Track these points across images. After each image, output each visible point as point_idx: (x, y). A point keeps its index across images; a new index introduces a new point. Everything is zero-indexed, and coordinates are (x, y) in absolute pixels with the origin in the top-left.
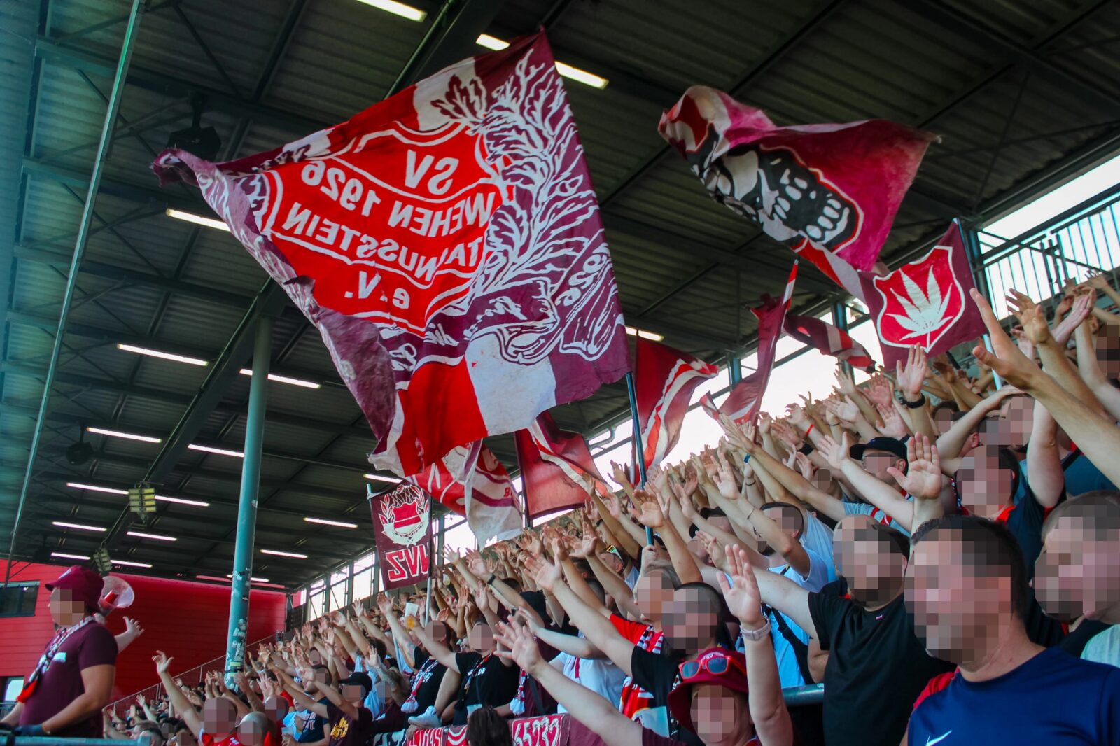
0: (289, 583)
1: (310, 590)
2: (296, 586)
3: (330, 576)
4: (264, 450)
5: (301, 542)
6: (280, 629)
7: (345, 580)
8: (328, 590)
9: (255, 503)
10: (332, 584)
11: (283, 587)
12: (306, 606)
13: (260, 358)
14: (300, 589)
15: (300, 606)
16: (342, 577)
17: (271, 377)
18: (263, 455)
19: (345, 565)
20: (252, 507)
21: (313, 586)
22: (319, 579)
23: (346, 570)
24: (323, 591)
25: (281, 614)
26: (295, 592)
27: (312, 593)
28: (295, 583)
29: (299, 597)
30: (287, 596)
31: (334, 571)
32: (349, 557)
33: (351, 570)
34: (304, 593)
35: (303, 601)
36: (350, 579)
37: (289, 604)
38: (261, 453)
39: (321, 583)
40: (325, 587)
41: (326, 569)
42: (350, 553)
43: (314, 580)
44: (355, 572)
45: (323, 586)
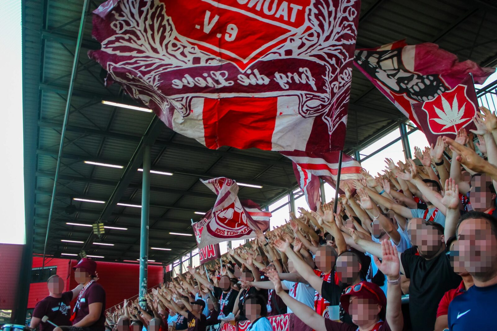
0: (164, 261)
1: (173, 264)
2: (167, 263)
3: (182, 258)
4: (150, 204)
5: (168, 243)
6: (161, 282)
7: (188, 259)
8: (181, 264)
9: (148, 227)
11: (161, 263)
12: (172, 271)
13: (146, 163)
14: (169, 264)
15: (169, 272)
16: (187, 258)
17: (151, 171)
18: (150, 206)
19: (188, 252)
20: (147, 229)
22: (177, 259)
23: (189, 255)
24: (179, 264)
25: (161, 275)
26: (167, 265)
27: (174, 265)
30: (163, 267)
31: (183, 256)
32: (189, 249)
33: (191, 255)
34: (171, 266)
35: (170, 269)
36: (191, 258)
38: (149, 205)
39: (178, 261)
40: (180, 262)
41: (180, 255)
42: (190, 247)
43: (175, 260)
44: (193, 255)
45: (179, 262)
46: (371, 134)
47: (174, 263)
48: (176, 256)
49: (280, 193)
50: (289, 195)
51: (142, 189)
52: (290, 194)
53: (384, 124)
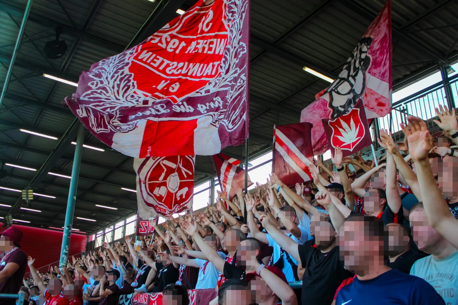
0: (88, 231)
1: (96, 234)
3: (105, 229)
4: (80, 176)
5: (94, 215)
6: (83, 250)
9: (75, 198)
10: (106, 232)
11: (85, 233)
12: (94, 241)
13: (80, 138)
14: (93, 234)
15: (92, 241)
16: (110, 230)
17: (84, 146)
19: (112, 225)
22: (101, 230)
23: (112, 227)
25: (84, 244)
26: (90, 235)
27: (97, 236)
28: (90, 232)
29: (92, 237)
30: (87, 237)
31: (107, 227)
32: (113, 222)
33: (114, 227)
34: (94, 236)
35: (93, 239)
36: (114, 231)
37: (88, 240)
38: (78, 177)
40: (103, 234)
41: (103, 226)
42: (114, 220)
43: (98, 230)
44: (116, 228)
45: (102, 233)
47: (98, 233)
48: (100, 227)
50: (210, 181)
51: (73, 161)
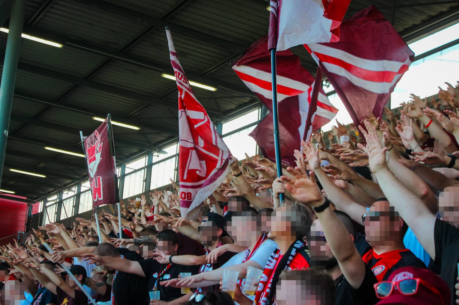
0: (31, 195)
1: (46, 201)
2: (36, 199)
3: (63, 193)
4: (16, 92)
5: (42, 165)
6: (21, 230)
7: (73, 196)
8: (60, 203)
9: (6, 132)
10: (63, 198)
11: (25, 198)
12: (42, 214)
13: (15, 19)
14: (39, 201)
15: (38, 214)
16: (71, 194)
17: (24, 36)
18: (14, 96)
19: (74, 185)
20: (4, 135)
21: (49, 199)
22: (54, 194)
23: (75, 189)
24: (56, 203)
25: (23, 217)
26: (35, 203)
27: (48, 204)
28: (35, 196)
29: (38, 207)
30: (28, 205)
31: (65, 189)
32: (78, 179)
33: (79, 189)
34: (41, 204)
35: (40, 210)
36: (78, 196)
37: (30, 212)
38: (13, 95)
39: (55, 197)
40: (58, 200)
41: (59, 187)
42: (79, 176)
43: (50, 194)
44: (82, 191)
45: (56, 199)
46: (416, 23)
47: (48, 200)
48: (52, 189)
49: (246, 104)
50: (260, 109)
51: (3, 65)
52: (262, 108)
53: (444, 8)
